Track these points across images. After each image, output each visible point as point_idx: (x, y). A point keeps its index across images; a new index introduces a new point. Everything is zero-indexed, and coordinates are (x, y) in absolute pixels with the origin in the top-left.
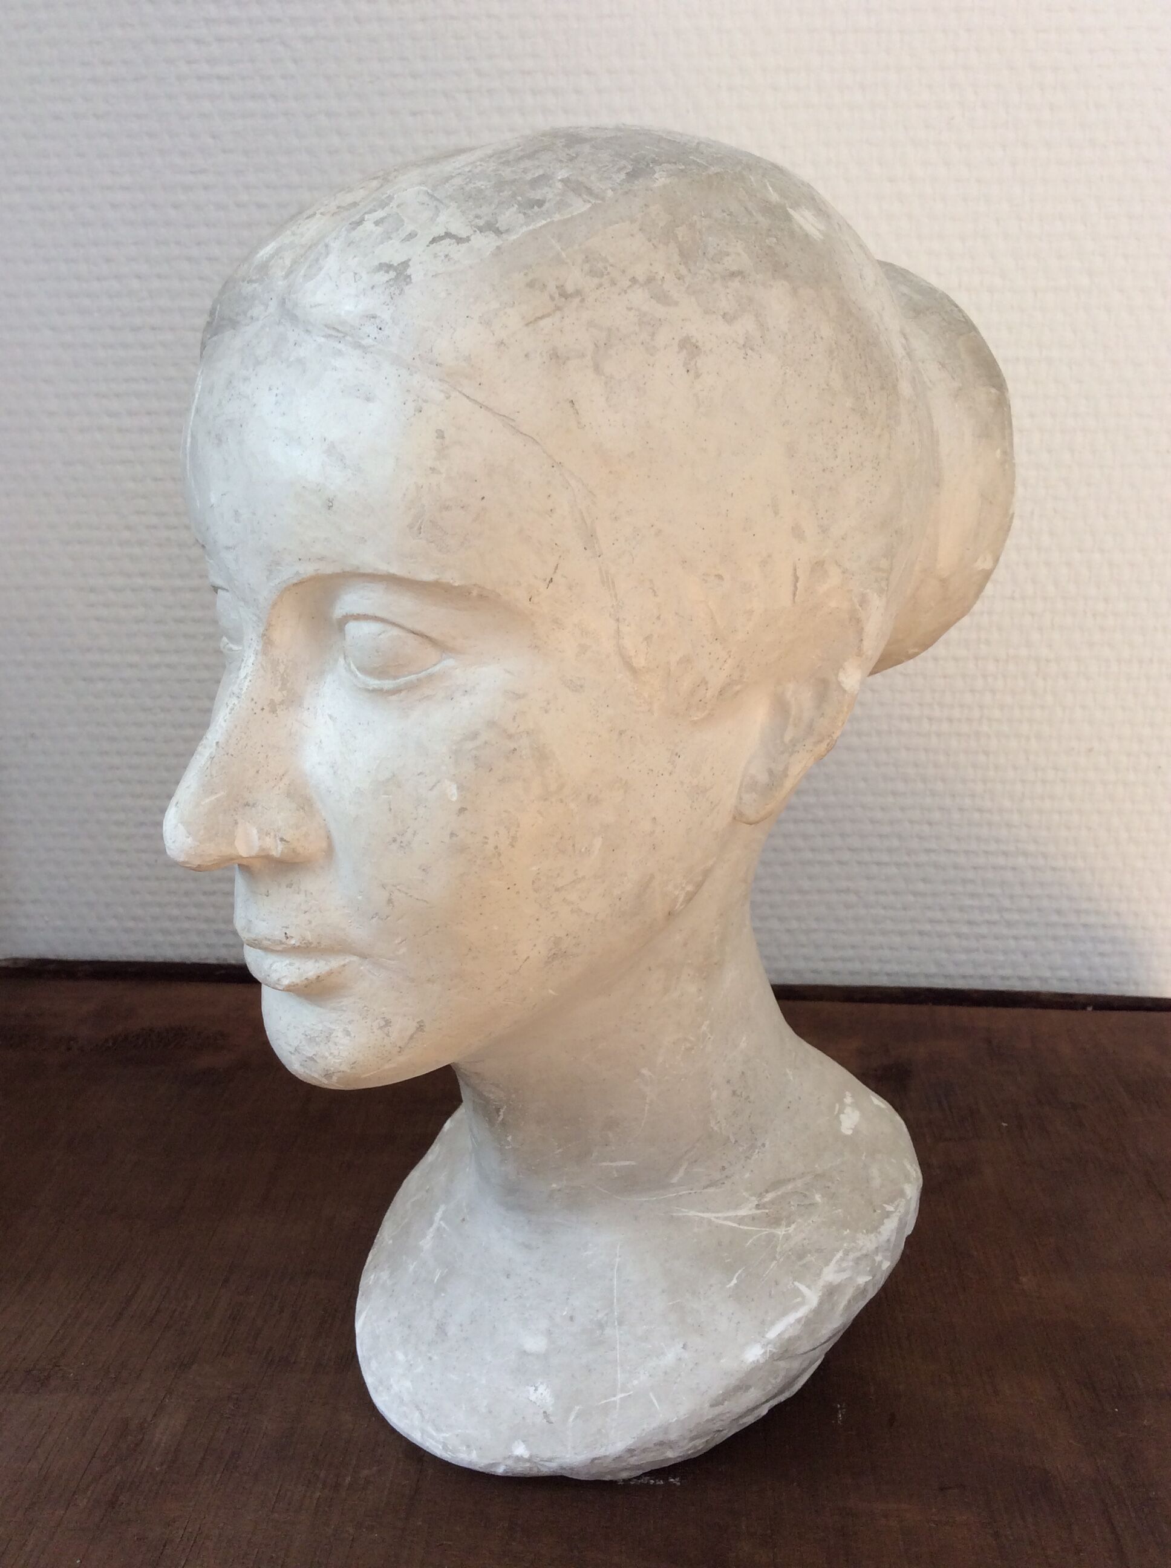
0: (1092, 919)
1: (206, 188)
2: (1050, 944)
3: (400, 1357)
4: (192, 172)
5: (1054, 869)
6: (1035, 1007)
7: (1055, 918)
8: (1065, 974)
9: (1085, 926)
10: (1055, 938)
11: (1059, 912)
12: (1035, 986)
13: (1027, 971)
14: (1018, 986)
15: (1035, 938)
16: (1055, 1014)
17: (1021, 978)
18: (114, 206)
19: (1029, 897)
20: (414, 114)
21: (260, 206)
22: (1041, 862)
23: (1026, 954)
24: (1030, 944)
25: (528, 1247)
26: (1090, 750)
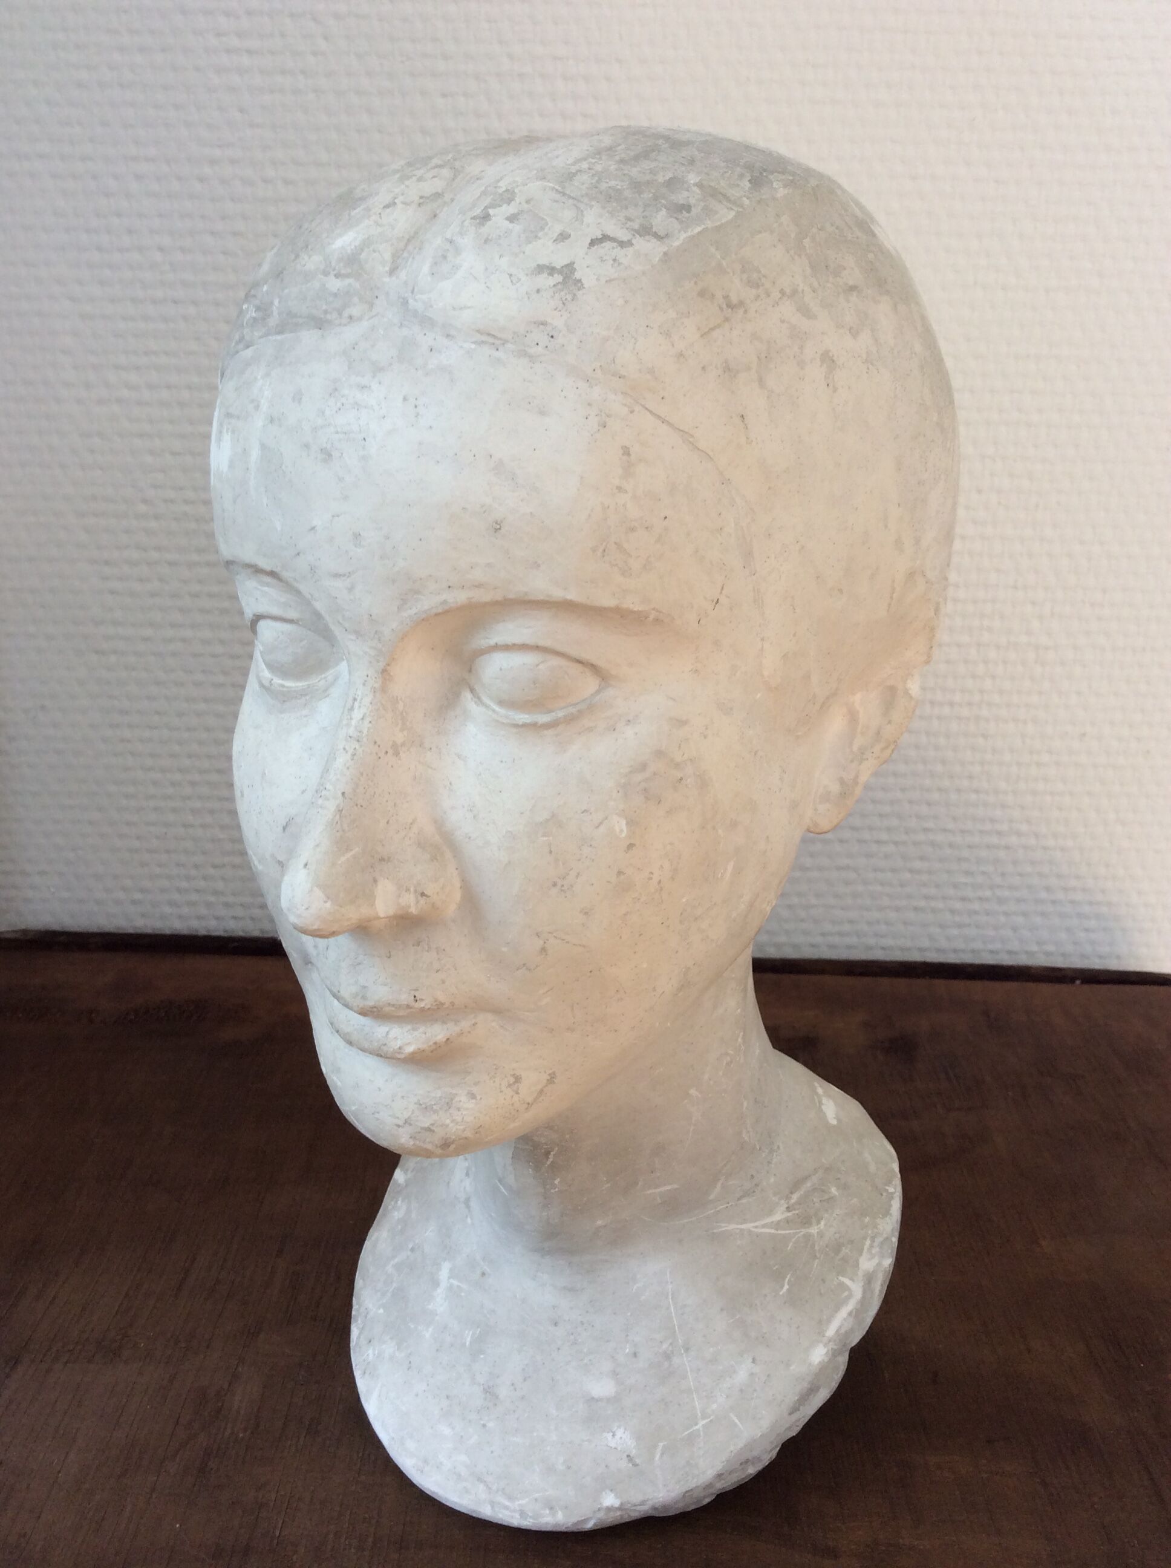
0: (1079, 897)
1: (233, 162)
2: (1038, 920)
3: (447, 1431)
4: (220, 146)
5: (1045, 848)
6: (1027, 981)
7: (1043, 895)
8: (1051, 948)
9: (1072, 902)
10: (1043, 914)
11: (1048, 889)
12: (1022, 960)
13: (1015, 946)
14: (1006, 960)
15: (1025, 914)
16: (1046, 989)
17: (1010, 952)
18: (139, 177)
19: (1020, 875)
20: (444, 95)
21: (287, 182)
22: (1032, 841)
23: (1015, 929)
24: (1020, 920)
25: (571, 1290)
26: (1084, 735)
